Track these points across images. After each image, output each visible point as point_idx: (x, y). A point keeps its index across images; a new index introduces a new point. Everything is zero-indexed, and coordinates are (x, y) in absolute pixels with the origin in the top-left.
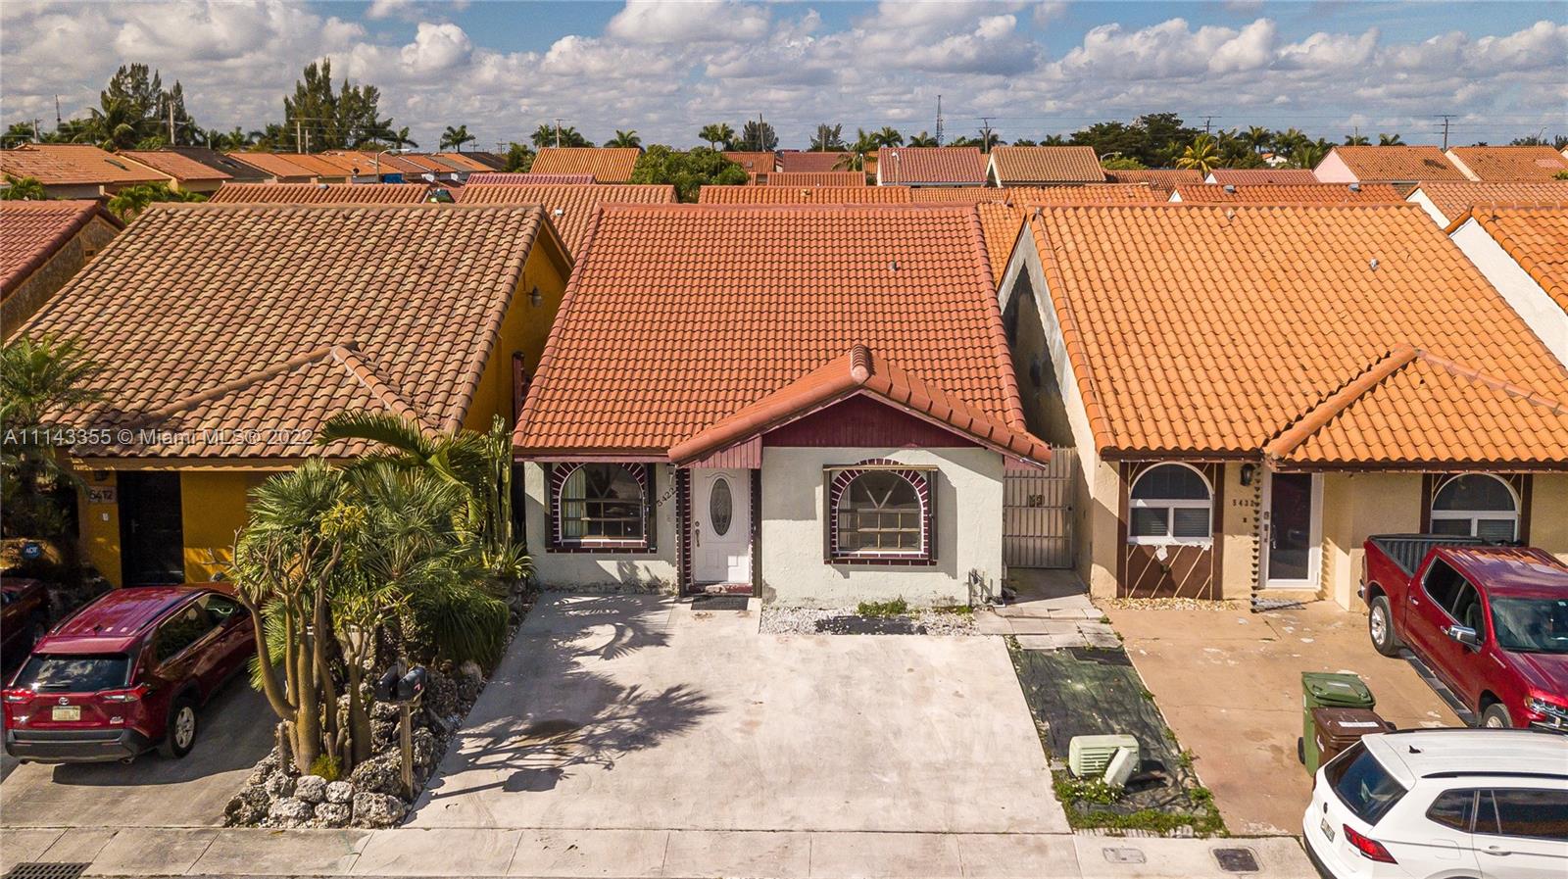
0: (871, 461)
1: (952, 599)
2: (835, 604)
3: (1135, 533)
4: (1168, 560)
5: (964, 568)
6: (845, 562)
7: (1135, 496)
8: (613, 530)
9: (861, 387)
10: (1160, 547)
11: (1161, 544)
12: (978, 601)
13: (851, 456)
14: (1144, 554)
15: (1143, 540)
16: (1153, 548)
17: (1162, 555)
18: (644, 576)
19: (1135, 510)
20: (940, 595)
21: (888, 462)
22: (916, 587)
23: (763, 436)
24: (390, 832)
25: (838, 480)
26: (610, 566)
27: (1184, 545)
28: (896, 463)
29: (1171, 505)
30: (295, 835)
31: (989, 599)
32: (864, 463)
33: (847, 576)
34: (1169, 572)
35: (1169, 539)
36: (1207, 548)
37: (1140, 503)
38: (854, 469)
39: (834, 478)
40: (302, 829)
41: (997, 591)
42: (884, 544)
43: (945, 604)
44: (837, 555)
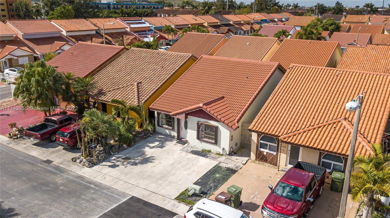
0: (206, 122)
1: (219, 152)
2: (199, 148)
3: (260, 148)
4: (266, 155)
5: (222, 146)
6: (201, 140)
7: (261, 140)
8: (168, 125)
9: (202, 107)
10: (265, 152)
11: (265, 151)
12: (224, 154)
13: (202, 120)
14: (261, 153)
15: (262, 150)
16: (263, 152)
17: (265, 154)
18: (172, 135)
19: (261, 143)
20: (217, 151)
21: (209, 123)
22: (214, 148)
23: (185, 114)
24: (88, 168)
25: (200, 124)
26: (167, 131)
27: (270, 152)
28: (210, 123)
29: (269, 143)
30: (78, 165)
31: (226, 154)
32: (205, 122)
33: (201, 143)
34: (266, 158)
35: (267, 151)
36: (275, 154)
37: (262, 142)
38: (203, 123)
39: (199, 124)
40: (79, 165)
41: (228, 153)
42: (208, 139)
43: (218, 153)
44: (200, 139)
